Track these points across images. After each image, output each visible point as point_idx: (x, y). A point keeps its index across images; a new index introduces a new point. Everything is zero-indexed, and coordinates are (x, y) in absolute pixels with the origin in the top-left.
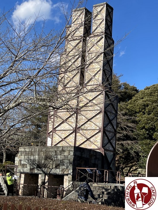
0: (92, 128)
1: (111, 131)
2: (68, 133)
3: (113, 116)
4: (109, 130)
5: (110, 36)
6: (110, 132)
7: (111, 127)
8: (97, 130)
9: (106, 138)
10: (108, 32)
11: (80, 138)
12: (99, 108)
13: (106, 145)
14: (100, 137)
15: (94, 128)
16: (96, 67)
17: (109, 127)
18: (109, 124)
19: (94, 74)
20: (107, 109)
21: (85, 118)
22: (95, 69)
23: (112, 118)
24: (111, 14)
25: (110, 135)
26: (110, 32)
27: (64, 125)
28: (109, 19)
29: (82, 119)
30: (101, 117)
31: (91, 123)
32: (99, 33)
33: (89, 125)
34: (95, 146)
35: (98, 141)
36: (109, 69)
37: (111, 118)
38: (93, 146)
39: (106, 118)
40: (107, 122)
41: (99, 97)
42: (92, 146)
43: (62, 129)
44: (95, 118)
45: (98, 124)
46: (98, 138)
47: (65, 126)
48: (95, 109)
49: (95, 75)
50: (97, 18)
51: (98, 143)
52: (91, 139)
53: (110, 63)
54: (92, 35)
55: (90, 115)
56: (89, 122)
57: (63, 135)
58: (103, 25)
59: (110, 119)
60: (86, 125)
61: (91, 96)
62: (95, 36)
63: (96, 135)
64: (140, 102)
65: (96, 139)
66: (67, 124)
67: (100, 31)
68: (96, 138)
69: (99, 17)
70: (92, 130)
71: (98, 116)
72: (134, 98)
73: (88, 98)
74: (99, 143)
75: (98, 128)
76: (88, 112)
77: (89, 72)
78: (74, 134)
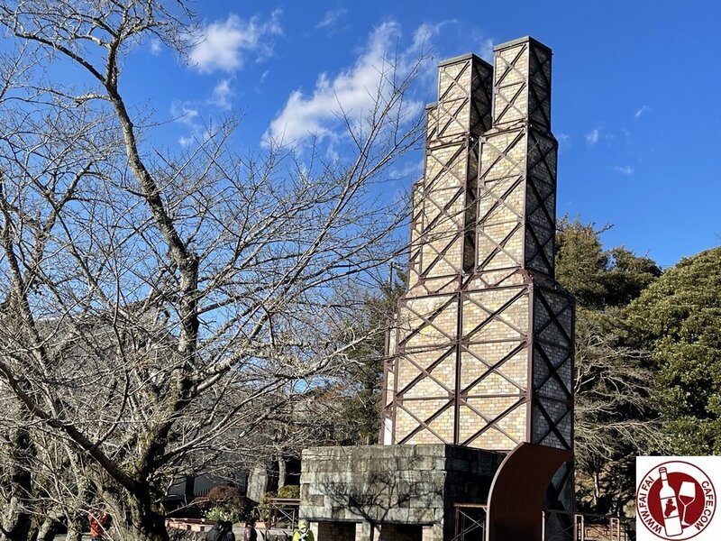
0: (500, 390)
1: (558, 397)
2: (435, 406)
3: (561, 354)
4: (550, 394)
5: (544, 130)
6: (553, 400)
7: (555, 388)
8: (516, 396)
9: (542, 417)
10: (539, 118)
11: (469, 420)
12: (519, 335)
13: (543, 438)
14: (525, 416)
15: (507, 390)
16: (508, 218)
17: (550, 386)
18: (550, 379)
19: (501, 240)
20: (542, 337)
21: (481, 363)
22: (505, 225)
23: (559, 360)
24: (545, 68)
25: (554, 410)
26: (545, 117)
27: (425, 384)
28: (539, 81)
29: (472, 367)
30: (523, 358)
31: (497, 376)
32: (512, 124)
33: (493, 383)
34: (511, 441)
35: (518, 427)
36: (544, 222)
37: (554, 361)
38: (506, 442)
39: (540, 361)
40: (542, 373)
41: (518, 302)
42: (503, 441)
43: (420, 395)
44: (508, 361)
45: (516, 380)
46: (518, 419)
47: (427, 387)
48: (508, 336)
49: (504, 242)
50: (507, 81)
51: (518, 434)
52: (500, 424)
53: (549, 205)
54: (493, 131)
55: (494, 353)
56: (492, 375)
57: (423, 411)
58: (523, 102)
59: (552, 363)
60: (483, 383)
61: (493, 301)
62: (501, 132)
63: (514, 412)
64: (665, 304)
65: (514, 423)
66: (432, 382)
67: (515, 118)
68: (514, 419)
69: (512, 77)
70: (502, 396)
71: (516, 357)
72: (645, 294)
73: (487, 307)
74: (521, 434)
75: (518, 392)
76: (487, 345)
77: (488, 234)
78: (453, 408)
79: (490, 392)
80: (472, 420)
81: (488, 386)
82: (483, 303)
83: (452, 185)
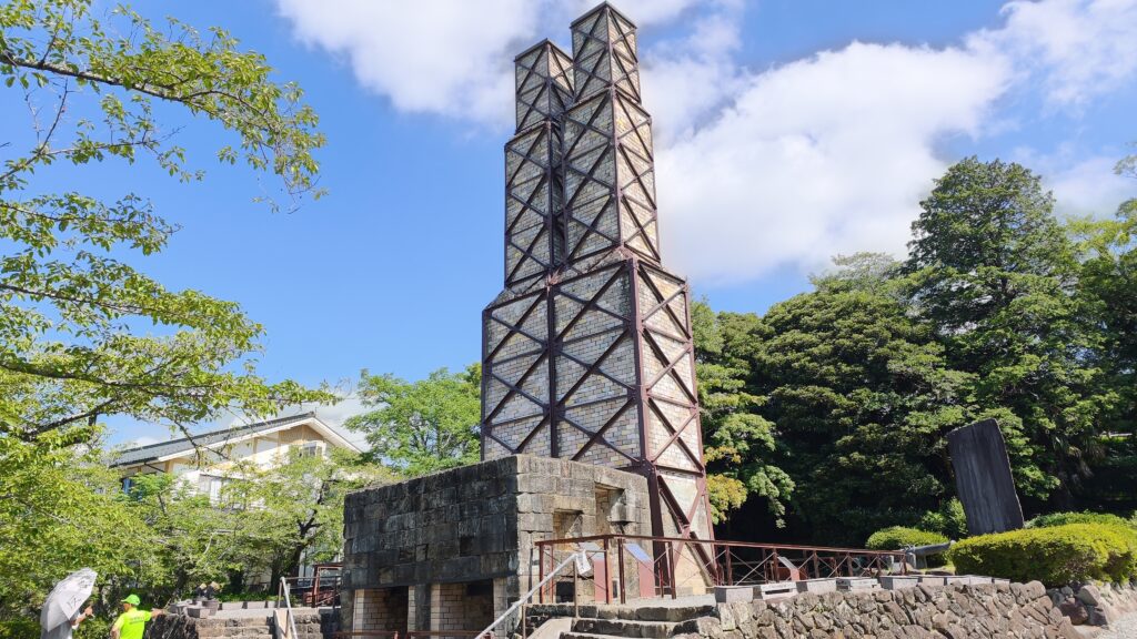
0: (603, 394)
1: (677, 399)
2: (527, 428)
4: (667, 394)
6: (671, 402)
7: (674, 388)
8: (624, 396)
9: (659, 423)
10: (627, 89)
11: (570, 439)
12: (621, 322)
13: (664, 450)
14: (636, 420)
15: (612, 392)
16: (598, 194)
17: (666, 384)
18: (665, 376)
19: (592, 220)
20: (650, 324)
21: (578, 365)
22: (596, 202)
23: (674, 354)
25: (673, 414)
27: (515, 403)
29: (569, 371)
30: (629, 351)
31: (599, 377)
33: (594, 387)
34: (622, 457)
35: (629, 437)
36: (643, 199)
38: (616, 459)
42: (612, 459)
43: (511, 417)
44: (611, 357)
45: (621, 377)
46: (628, 427)
47: (518, 406)
48: (608, 326)
49: (596, 221)
51: (630, 446)
52: (606, 436)
53: (647, 182)
54: (575, 105)
55: (592, 350)
56: (592, 377)
57: (514, 437)
58: (606, 69)
59: (666, 356)
60: (582, 389)
61: (588, 288)
62: (584, 103)
63: (622, 418)
65: (624, 433)
66: (524, 400)
67: (599, 88)
68: (623, 426)
69: (592, 48)
70: (606, 401)
71: (619, 350)
73: (581, 297)
74: (634, 446)
75: (625, 391)
76: (585, 342)
77: (578, 218)
78: (549, 426)
79: (593, 398)
80: (573, 438)
81: (589, 391)
82: (576, 294)
83: (535, 175)
